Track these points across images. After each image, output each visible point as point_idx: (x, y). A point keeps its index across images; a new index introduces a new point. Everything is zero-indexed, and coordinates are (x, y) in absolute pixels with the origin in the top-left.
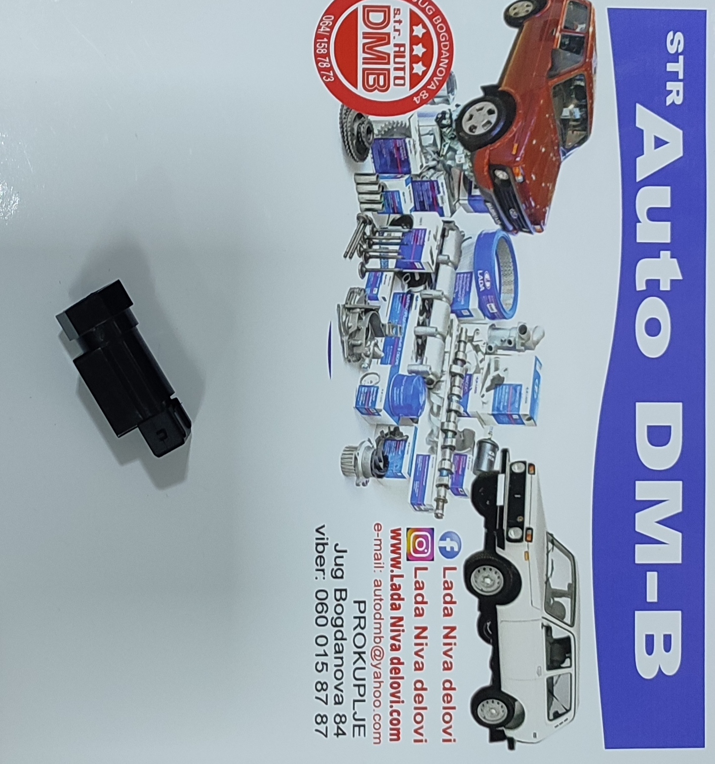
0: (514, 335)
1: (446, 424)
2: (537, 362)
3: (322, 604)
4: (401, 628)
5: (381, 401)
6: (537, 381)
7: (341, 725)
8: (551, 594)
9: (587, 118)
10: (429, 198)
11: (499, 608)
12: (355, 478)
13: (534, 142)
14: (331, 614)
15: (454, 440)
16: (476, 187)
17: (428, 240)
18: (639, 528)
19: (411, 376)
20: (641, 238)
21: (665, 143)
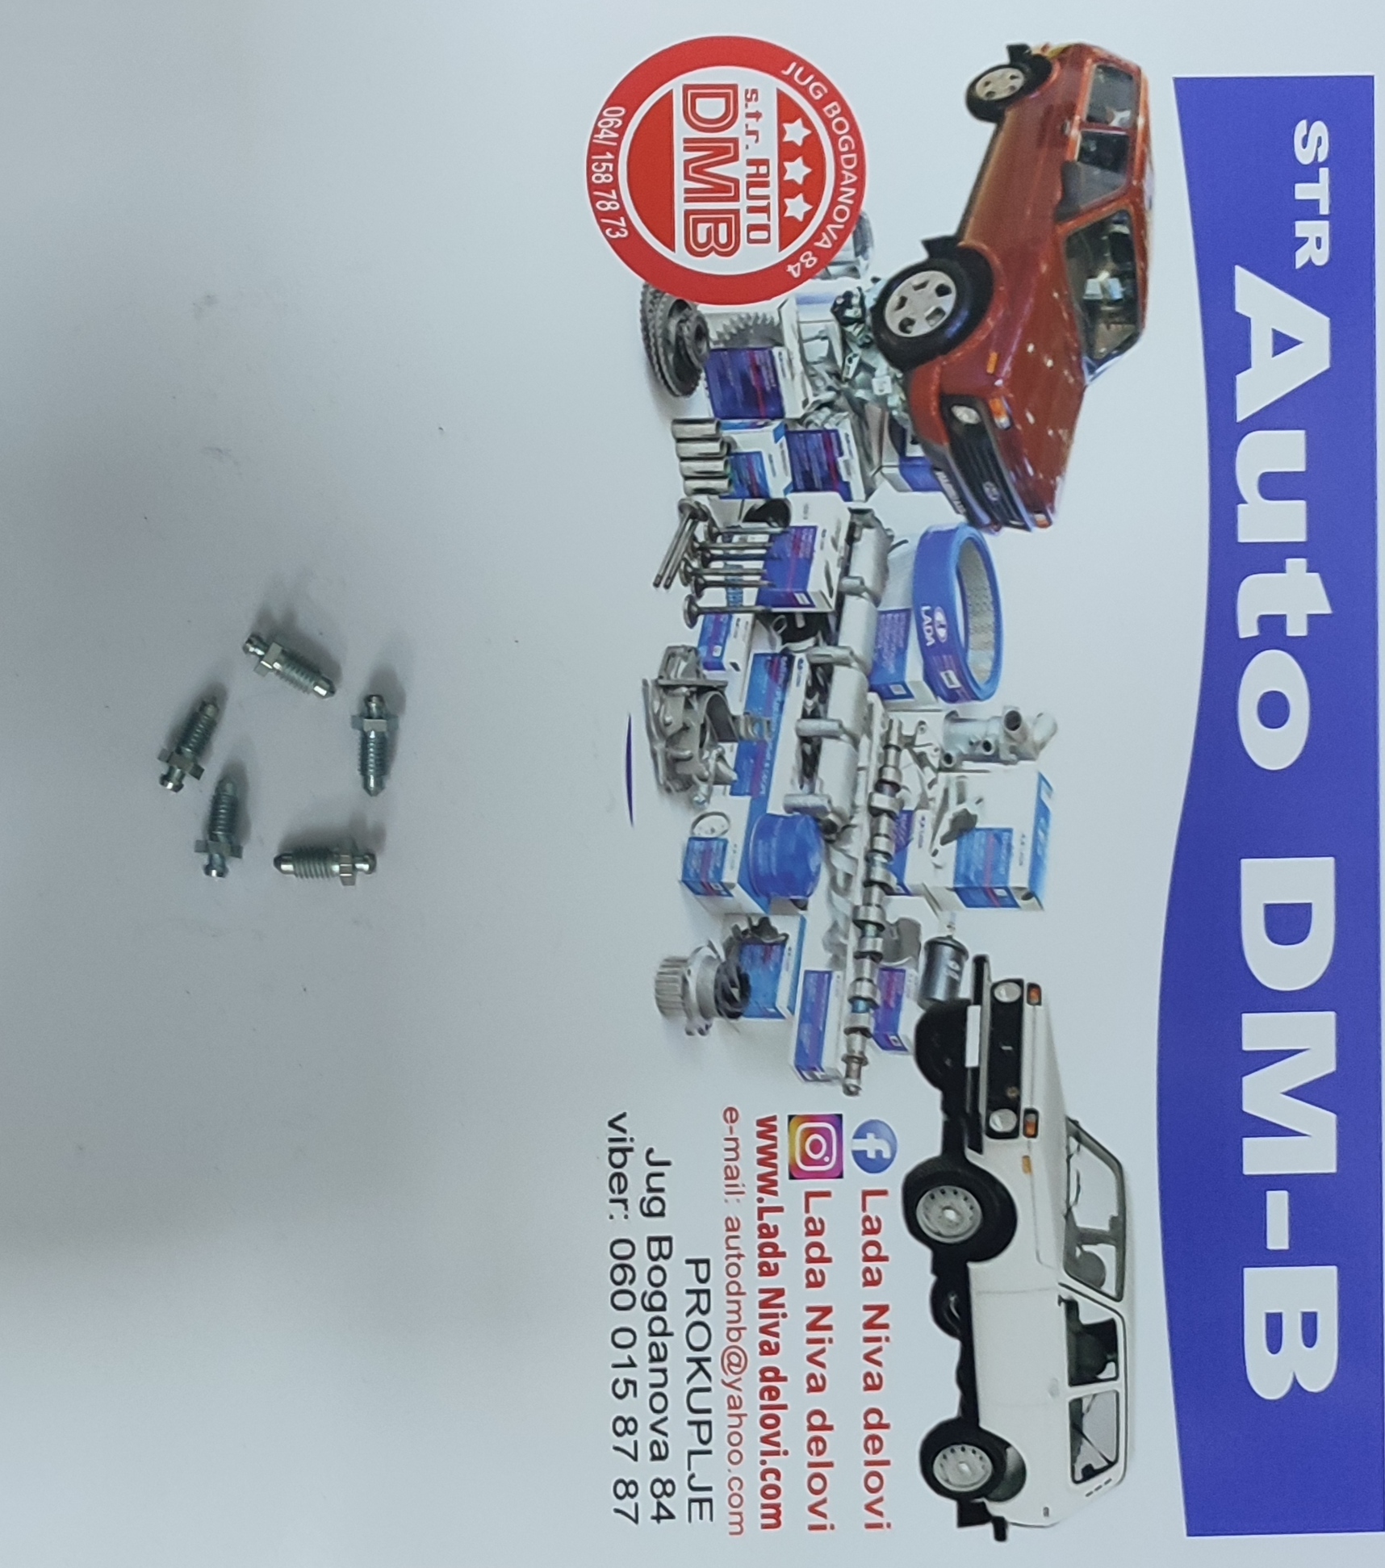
0: (996, 732)
1: (862, 909)
2: (1043, 783)
3: (622, 1266)
4: (780, 1311)
5: (732, 867)
6: (1042, 821)
7: (664, 1500)
8: (1076, 1237)
9: (1136, 297)
10: (820, 464)
11: (972, 1266)
12: (684, 1019)
13: (1031, 348)
14: (641, 1286)
15: (880, 940)
16: (914, 442)
17: (822, 548)
18: (1248, 1107)
19: (794, 817)
20: (1245, 536)
21: (1294, 343)
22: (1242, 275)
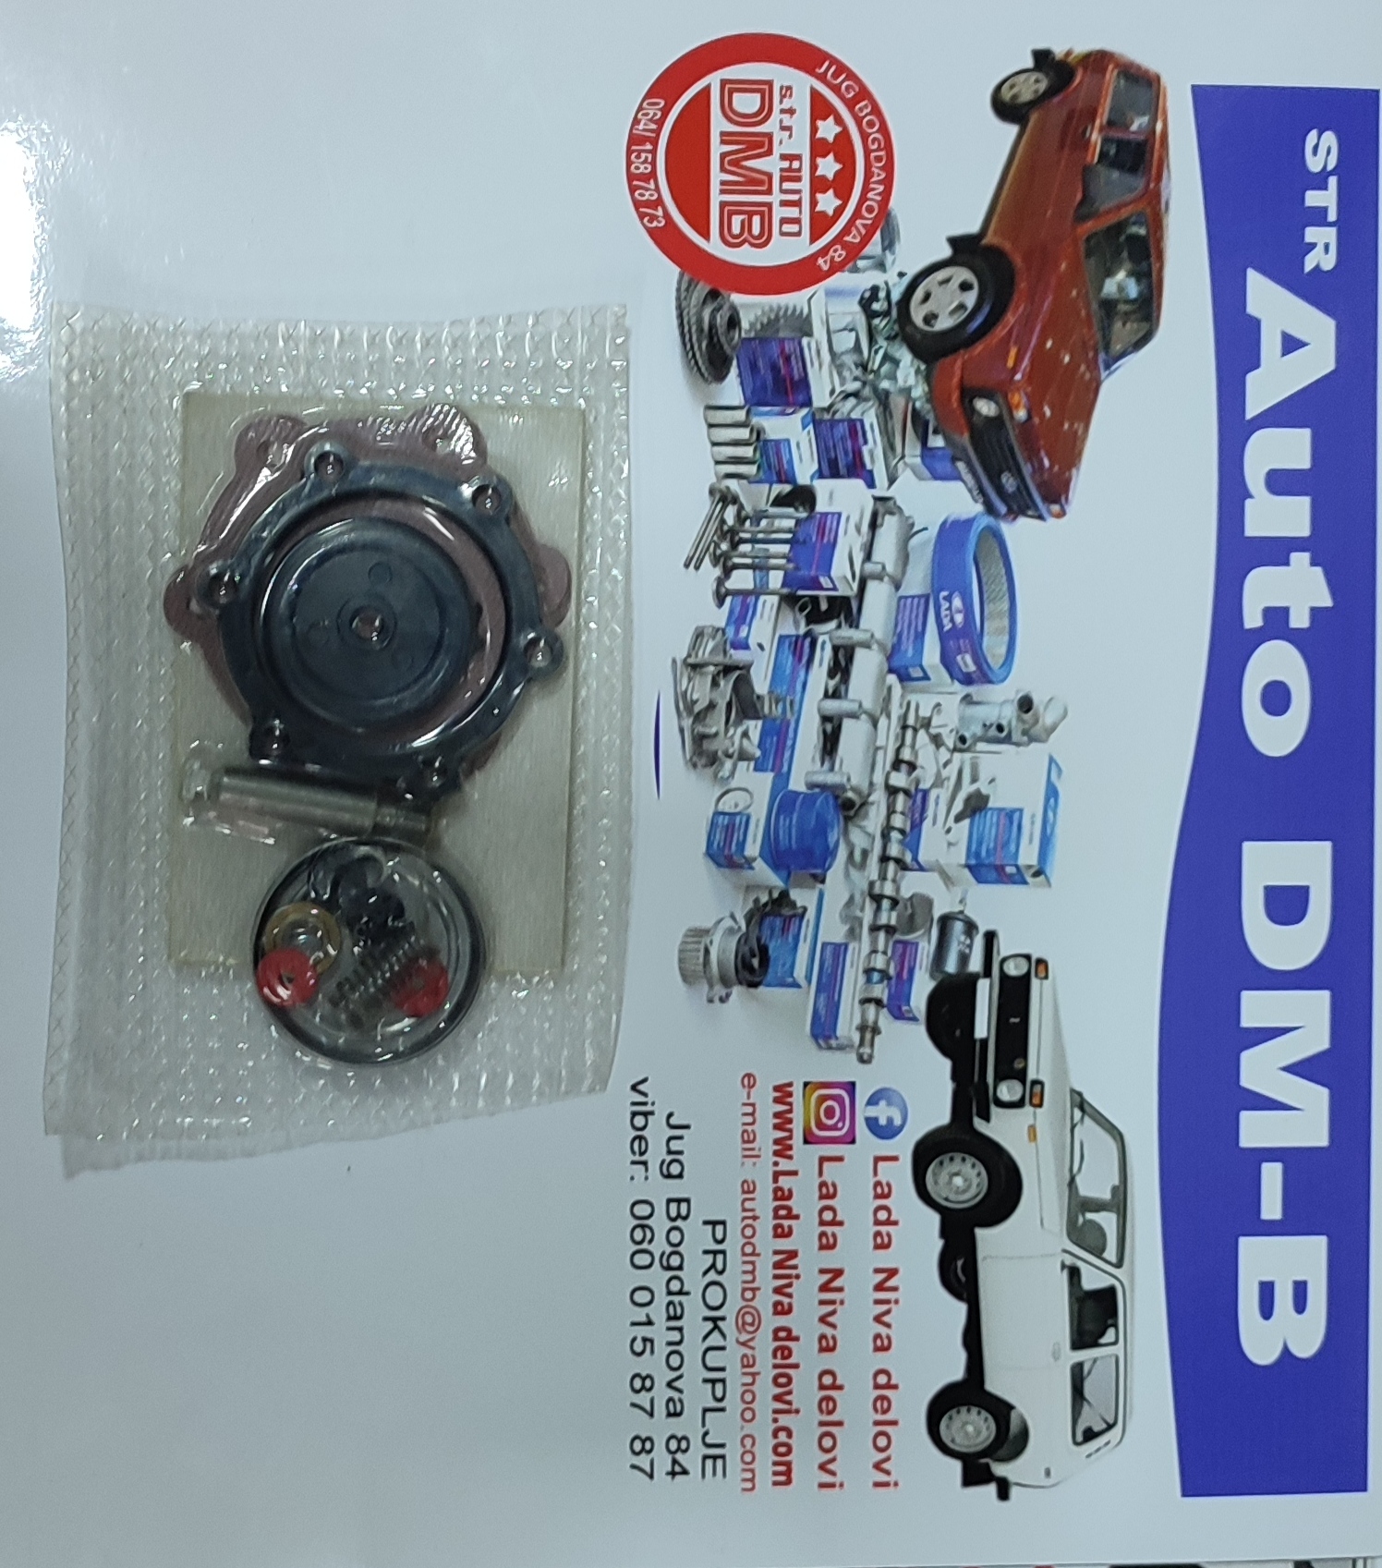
0: (1009, 714)
1: (878, 885)
2: (1054, 766)
3: (643, 1227)
4: (793, 1272)
5: (754, 841)
6: (1052, 801)
7: (679, 1456)
8: (1079, 1205)
9: (1151, 298)
10: (846, 453)
11: (981, 1233)
12: (706, 987)
13: (1049, 344)
14: (659, 1246)
15: (894, 914)
16: (936, 432)
17: (846, 533)
18: (1247, 1081)
19: (813, 794)
20: (1253, 528)
21: (1302, 344)
22: (1253, 277)
